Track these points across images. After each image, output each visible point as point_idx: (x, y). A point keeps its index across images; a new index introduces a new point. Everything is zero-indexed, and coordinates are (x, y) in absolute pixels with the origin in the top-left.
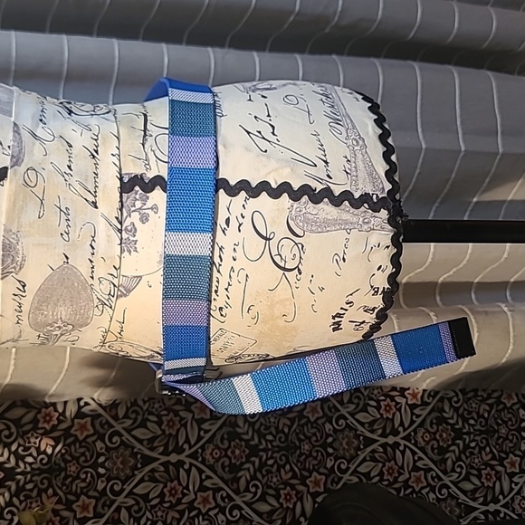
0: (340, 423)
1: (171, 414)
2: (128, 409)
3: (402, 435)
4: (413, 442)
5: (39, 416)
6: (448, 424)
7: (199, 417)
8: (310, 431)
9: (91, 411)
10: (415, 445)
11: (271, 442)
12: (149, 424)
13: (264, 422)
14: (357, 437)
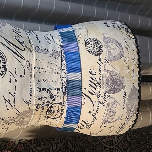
0: (98, 142)
1: (48, 142)
2: (35, 141)
3: (115, 145)
4: (118, 147)
5: (7, 144)
6: (128, 141)
7: (57, 142)
8: (89, 145)
9: (23, 142)
10: (119, 148)
11: (78, 149)
12: (41, 145)
13: (76, 143)
14: (102, 146)
